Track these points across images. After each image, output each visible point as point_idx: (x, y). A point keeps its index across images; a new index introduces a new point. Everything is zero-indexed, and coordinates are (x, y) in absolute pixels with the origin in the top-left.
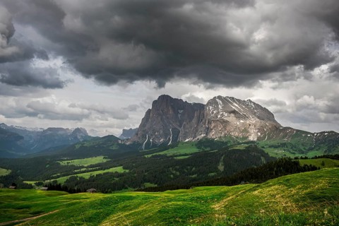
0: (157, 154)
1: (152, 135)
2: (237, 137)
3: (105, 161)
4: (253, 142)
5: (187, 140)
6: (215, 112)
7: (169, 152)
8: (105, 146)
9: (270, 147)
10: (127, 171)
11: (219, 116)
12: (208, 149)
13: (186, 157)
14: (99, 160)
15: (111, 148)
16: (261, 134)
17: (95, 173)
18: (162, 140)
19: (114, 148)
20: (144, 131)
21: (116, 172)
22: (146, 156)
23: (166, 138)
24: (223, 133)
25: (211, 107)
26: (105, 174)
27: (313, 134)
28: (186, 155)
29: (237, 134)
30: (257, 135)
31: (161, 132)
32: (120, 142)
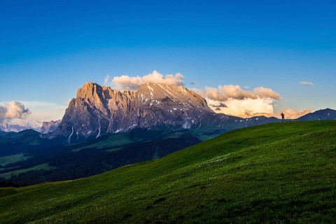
0: (86, 147)
1: (78, 127)
2: (170, 126)
3: (26, 158)
4: (187, 130)
5: (117, 131)
6: (146, 100)
7: (100, 145)
8: (24, 142)
9: (204, 134)
10: (54, 168)
11: (151, 104)
12: (141, 140)
13: (118, 149)
14: (18, 157)
15: (31, 144)
16: (195, 122)
17: (17, 172)
18: (90, 132)
19: (35, 143)
20: (68, 123)
21: (42, 170)
22: (74, 150)
23: (94, 129)
24: (156, 122)
25: (142, 95)
26: (28, 172)
27: (245, 120)
28: (117, 147)
29: (170, 122)
30: (191, 122)
31: (88, 123)
32: (41, 136)
